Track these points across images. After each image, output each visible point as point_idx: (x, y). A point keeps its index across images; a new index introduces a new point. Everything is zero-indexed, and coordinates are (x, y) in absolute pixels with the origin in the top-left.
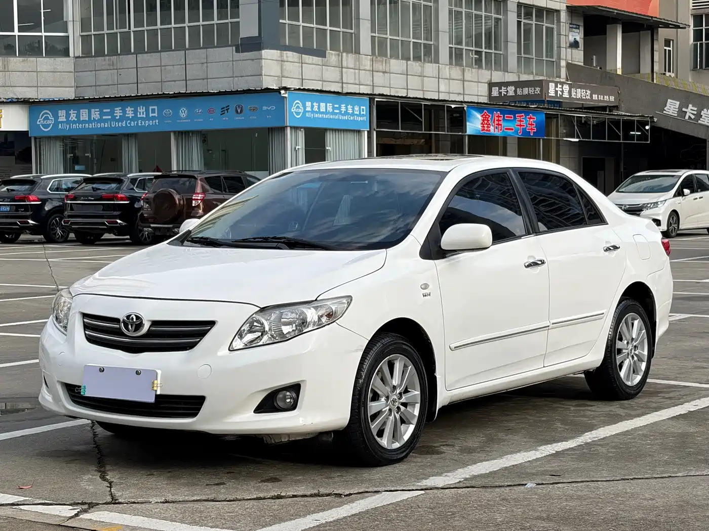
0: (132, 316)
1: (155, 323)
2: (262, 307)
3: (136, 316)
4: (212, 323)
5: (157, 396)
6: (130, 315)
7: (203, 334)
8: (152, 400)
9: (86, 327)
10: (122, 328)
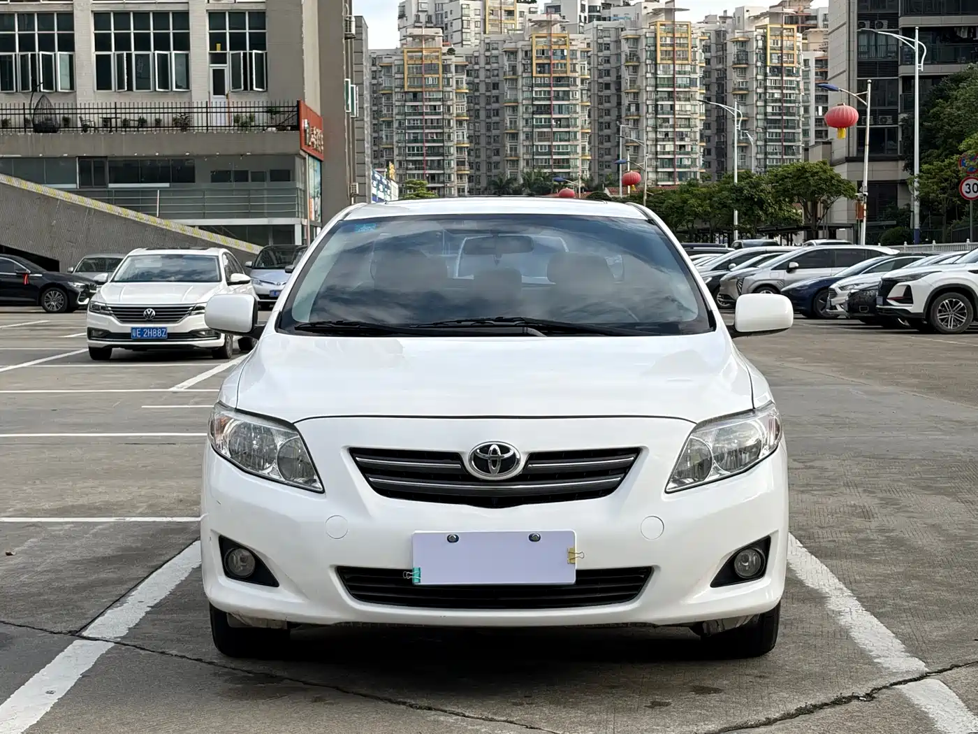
0: (491, 448)
1: (534, 457)
2: (697, 422)
3: (499, 446)
4: (636, 451)
5: (579, 573)
6: (490, 446)
7: (625, 470)
8: (571, 579)
9: (365, 470)
10: (472, 469)
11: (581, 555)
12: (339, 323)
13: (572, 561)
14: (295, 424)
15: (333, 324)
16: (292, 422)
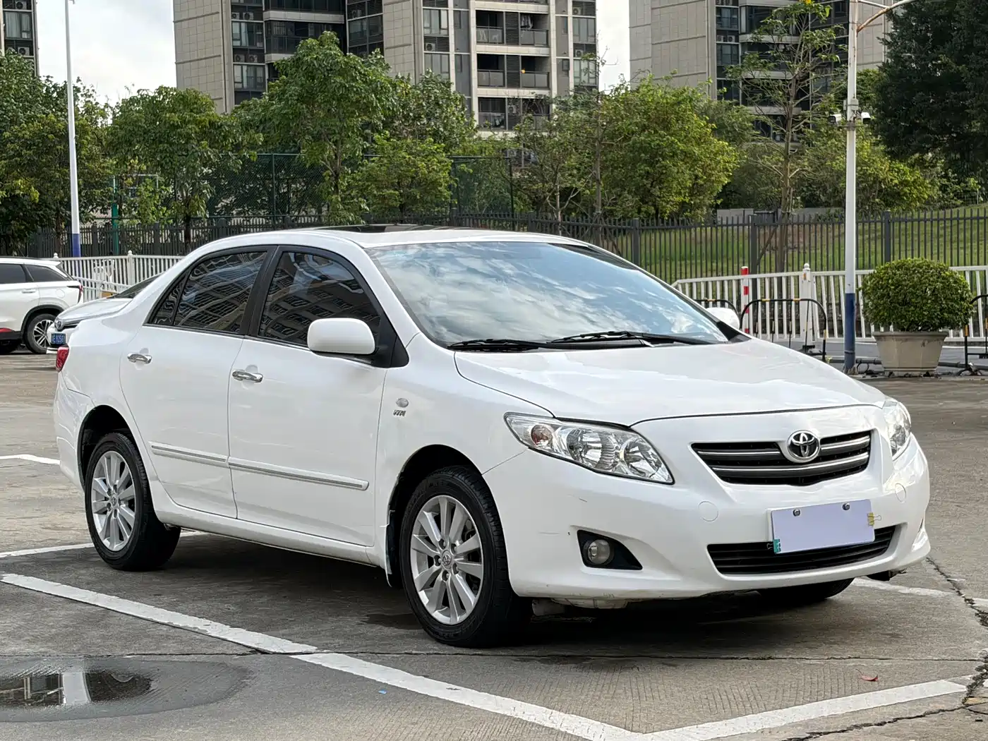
0: (801, 436)
3: (806, 434)
5: (877, 531)
8: (871, 538)
9: (710, 461)
10: (788, 455)
11: (879, 518)
12: (489, 341)
13: (872, 522)
14: (632, 427)
15: (485, 342)
16: (628, 425)
